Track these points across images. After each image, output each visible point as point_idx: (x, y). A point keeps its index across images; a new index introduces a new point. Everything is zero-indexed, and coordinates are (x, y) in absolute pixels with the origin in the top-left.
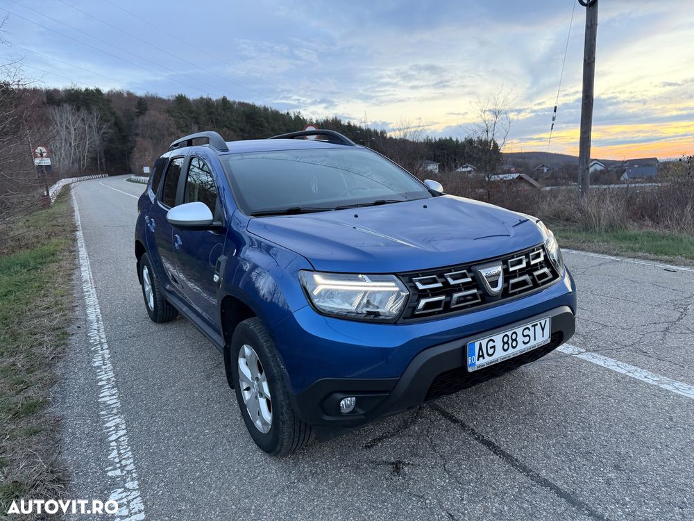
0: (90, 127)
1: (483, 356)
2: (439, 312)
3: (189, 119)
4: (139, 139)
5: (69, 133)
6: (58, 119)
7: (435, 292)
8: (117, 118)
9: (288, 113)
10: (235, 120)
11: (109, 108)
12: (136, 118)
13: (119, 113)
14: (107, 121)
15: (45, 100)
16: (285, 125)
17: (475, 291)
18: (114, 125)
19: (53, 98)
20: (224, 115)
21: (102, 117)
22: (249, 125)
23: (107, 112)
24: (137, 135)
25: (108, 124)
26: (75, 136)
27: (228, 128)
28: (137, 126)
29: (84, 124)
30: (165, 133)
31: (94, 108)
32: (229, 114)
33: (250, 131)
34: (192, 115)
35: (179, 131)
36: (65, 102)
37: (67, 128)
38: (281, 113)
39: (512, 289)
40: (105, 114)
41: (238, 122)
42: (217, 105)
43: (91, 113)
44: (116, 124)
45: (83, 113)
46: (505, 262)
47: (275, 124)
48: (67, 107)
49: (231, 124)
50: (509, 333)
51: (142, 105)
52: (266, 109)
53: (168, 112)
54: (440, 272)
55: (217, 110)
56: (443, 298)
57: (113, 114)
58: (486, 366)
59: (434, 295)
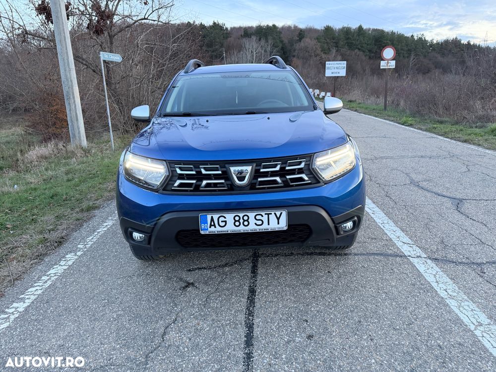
0: (265, 51)
1: (214, 226)
2: (191, 191)
3: (332, 44)
4: (295, 59)
5: (253, 56)
6: (247, 46)
7: (189, 177)
8: (284, 44)
9: (412, 36)
10: (366, 44)
11: (280, 38)
12: (295, 45)
13: (286, 41)
14: (276, 47)
15: (243, 34)
16: (407, 45)
17: (223, 181)
18: (281, 49)
19: (247, 33)
20: (358, 40)
21: (274, 44)
22: (376, 47)
23: (278, 41)
24: (294, 56)
25: (277, 49)
26: (256, 58)
27: (359, 49)
28: (295, 50)
29: (262, 50)
30: (313, 54)
31: (270, 38)
32: (362, 38)
33: (376, 51)
34: (334, 41)
35: (322, 53)
36: (254, 34)
37: (252, 52)
38: (406, 35)
39: (259, 185)
40: (276, 42)
41: (368, 45)
42: (354, 32)
43: (268, 42)
44: (282, 48)
45: (263, 42)
46: (259, 165)
47: (398, 45)
48: (254, 38)
49: (362, 47)
50: (241, 215)
51: (301, 34)
52: (393, 33)
53: (317, 39)
54: (196, 164)
55: (353, 36)
56: (194, 182)
57: (282, 42)
58: (216, 233)
59: (188, 179)
